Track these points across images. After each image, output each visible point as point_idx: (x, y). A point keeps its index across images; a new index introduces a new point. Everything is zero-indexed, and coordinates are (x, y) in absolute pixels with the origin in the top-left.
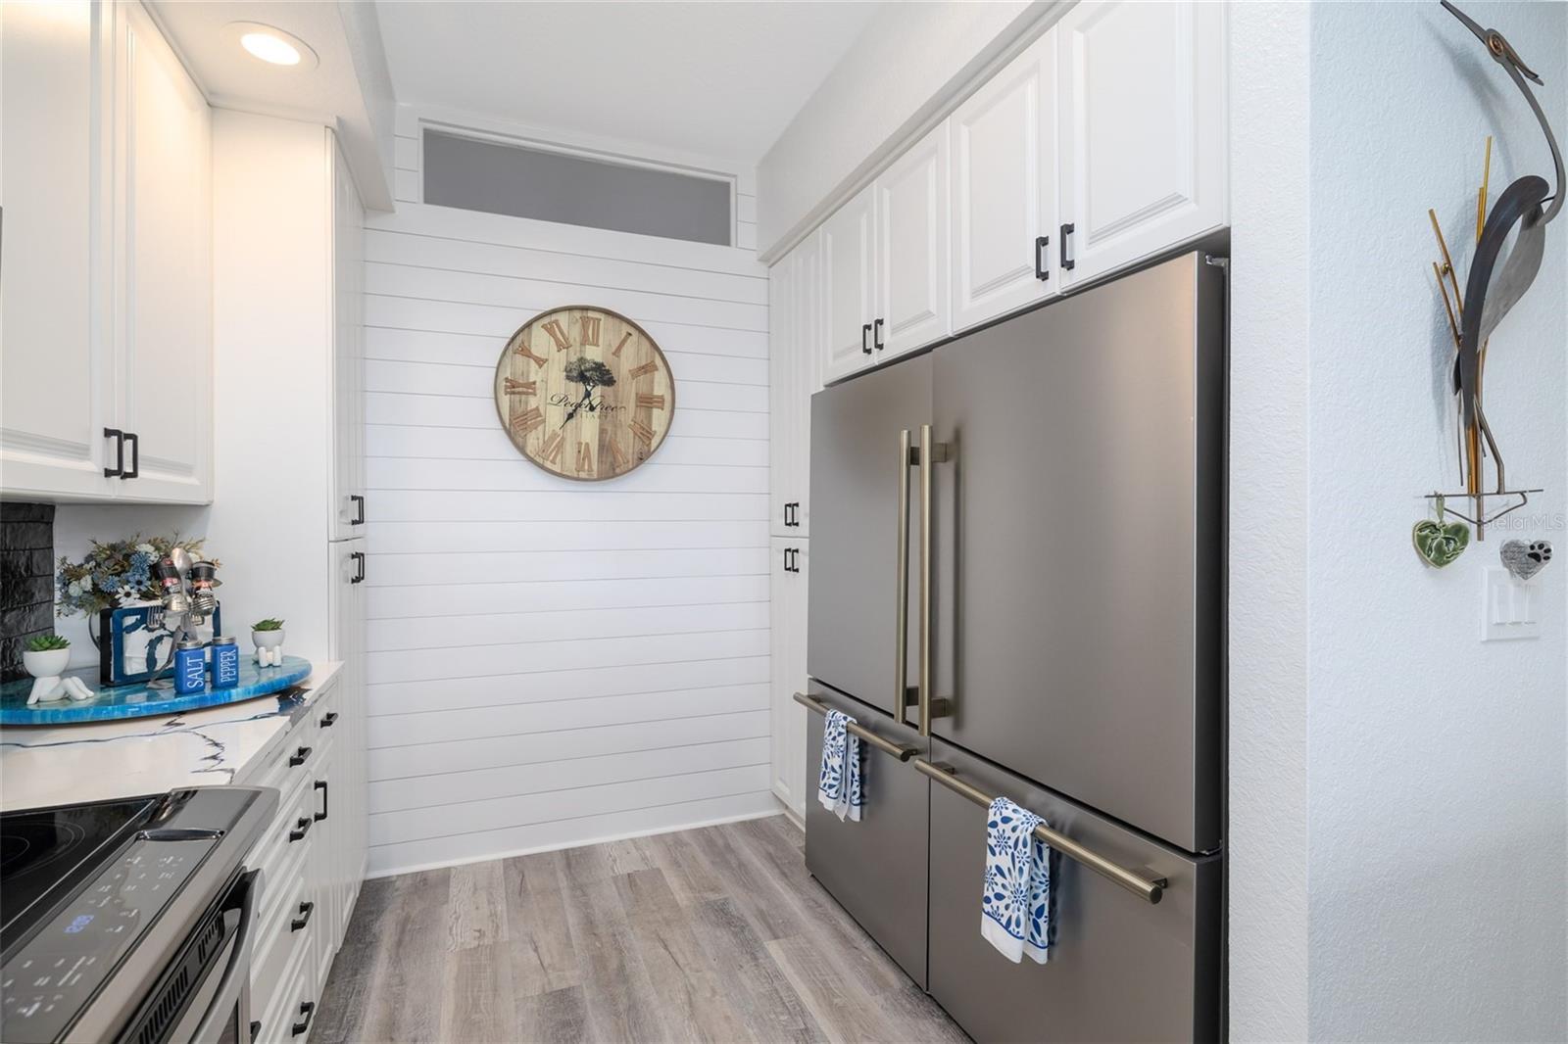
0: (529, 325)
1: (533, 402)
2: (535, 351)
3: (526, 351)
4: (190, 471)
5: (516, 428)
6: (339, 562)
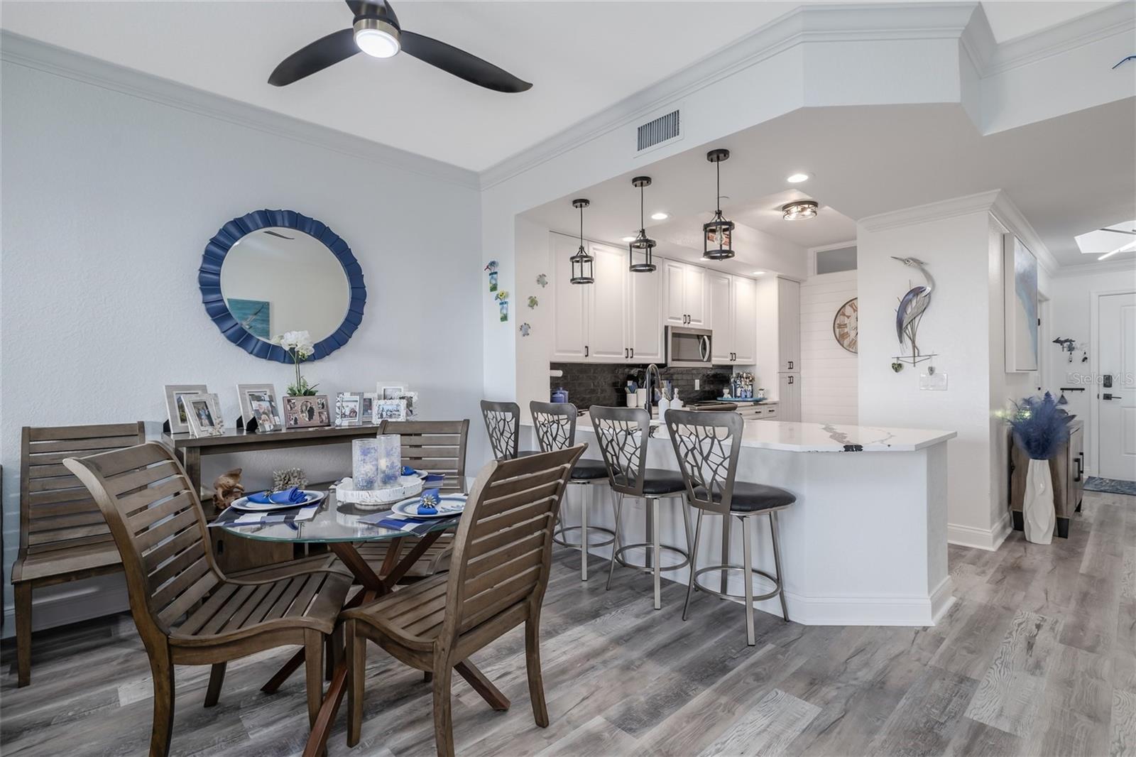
0: (844, 306)
1: (846, 330)
2: (847, 314)
3: (844, 315)
4: (750, 358)
5: (840, 339)
6: (781, 378)
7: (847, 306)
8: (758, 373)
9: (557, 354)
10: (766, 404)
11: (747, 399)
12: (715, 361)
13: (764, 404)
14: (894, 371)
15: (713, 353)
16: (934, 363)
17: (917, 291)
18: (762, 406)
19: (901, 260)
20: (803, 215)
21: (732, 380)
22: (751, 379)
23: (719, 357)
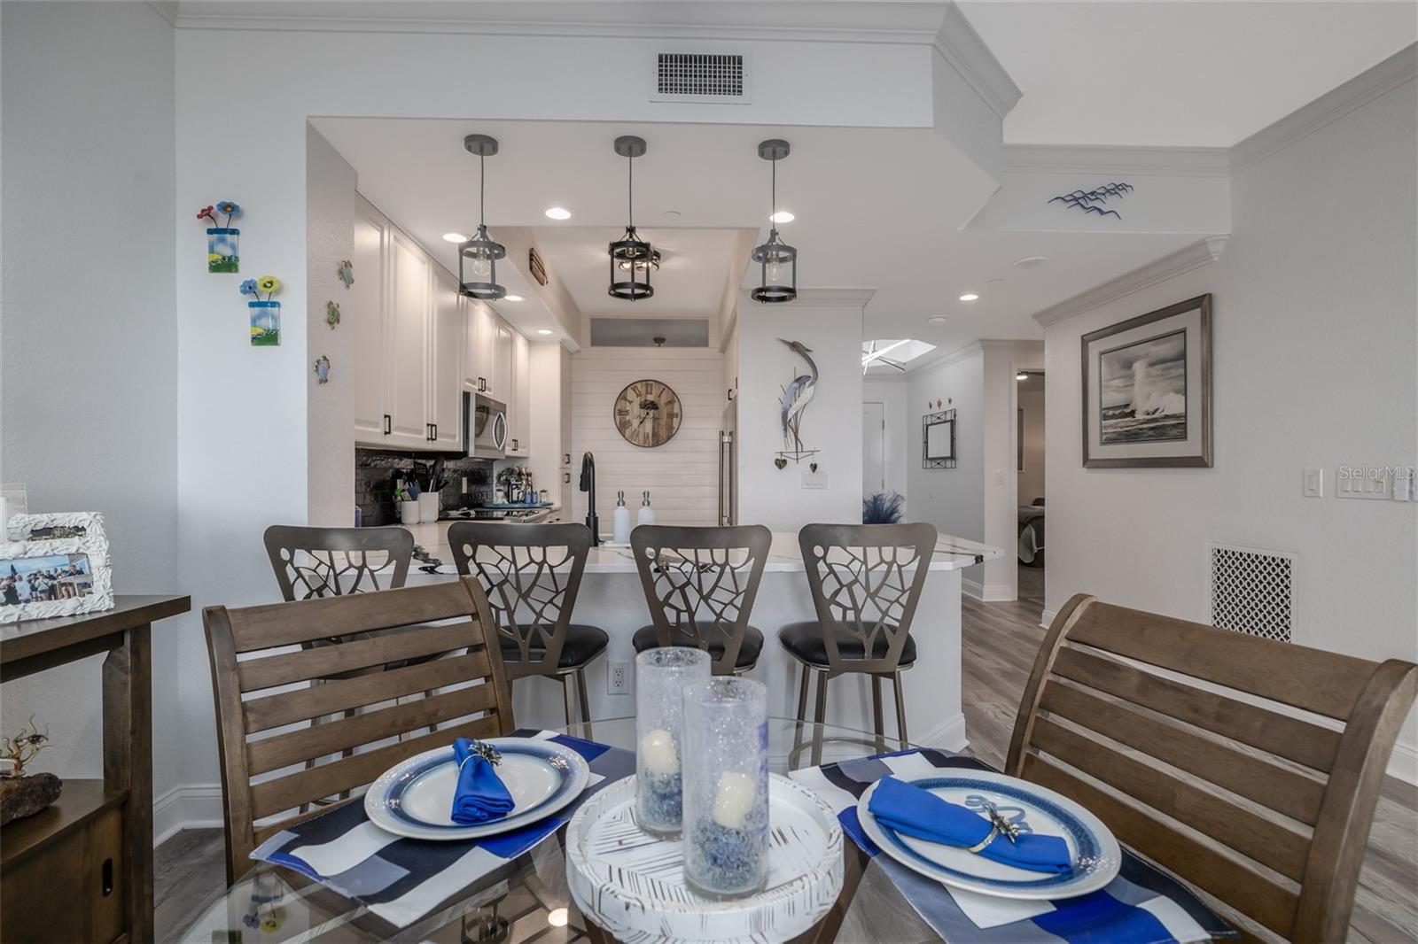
0: (626, 388)
1: (628, 418)
2: (628, 398)
3: (625, 399)
4: (525, 448)
7: (629, 389)
14: (777, 467)
16: (816, 459)
19: (787, 343)
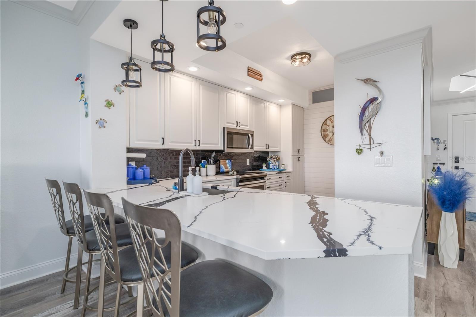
0: (326, 120)
1: (327, 133)
2: (327, 124)
3: (326, 124)
4: (277, 147)
5: (324, 137)
6: (293, 158)
7: (328, 120)
8: (282, 155)
9: (136, 142)
10: (285, 172)
11: (274, 170)
12: (256, 149)
13: (284, 173)
14: (357, 154)
15: (255, 144)
16: (383, 148)
17: (373, 100)
18: (282, 174)
19: (362, 80)
20: (303, 63)
21: (268, 159)
22: (277, 159)
23: (259, 146)
